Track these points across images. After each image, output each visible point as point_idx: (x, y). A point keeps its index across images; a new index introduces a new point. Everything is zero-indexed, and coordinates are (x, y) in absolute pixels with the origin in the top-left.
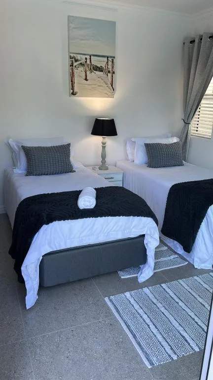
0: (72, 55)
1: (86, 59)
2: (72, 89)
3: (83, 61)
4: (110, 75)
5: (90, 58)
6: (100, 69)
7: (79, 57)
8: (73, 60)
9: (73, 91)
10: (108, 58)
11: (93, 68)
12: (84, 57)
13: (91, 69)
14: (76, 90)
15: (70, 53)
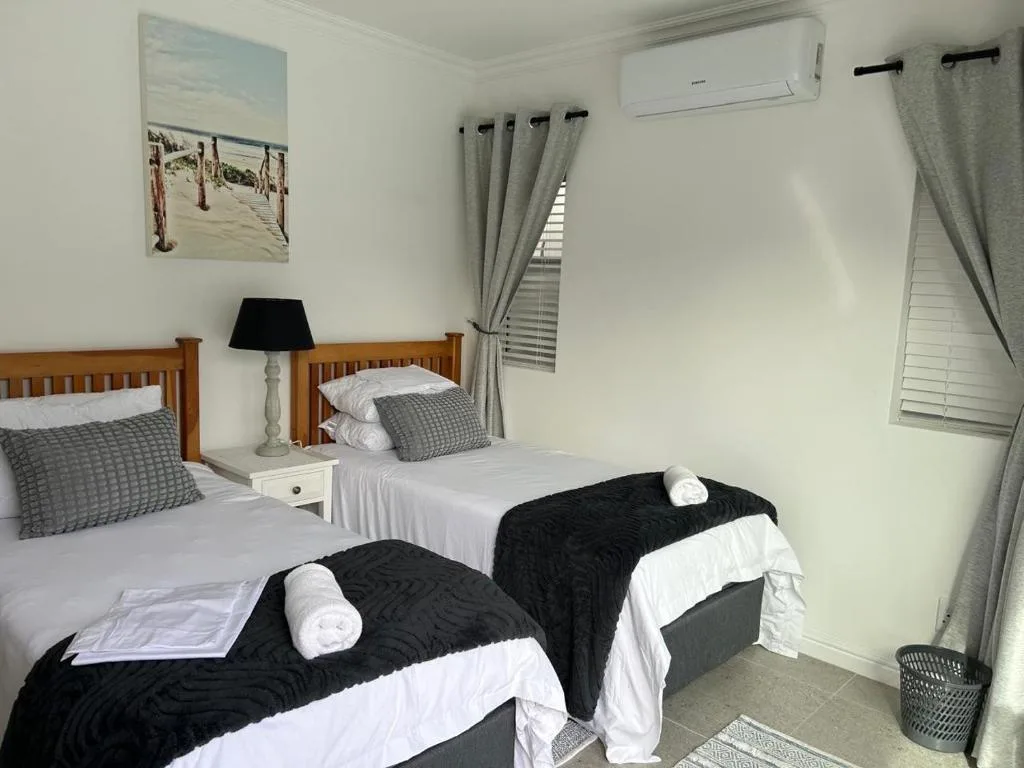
0: (156, 131)
1: (201, 145)
2: (157, 233)
3: (193, 151)
4: (274, 197)
5: (215, 146)
6: (245, 179)
7: (177, 138)
8: (160, 145)
9: (162, 240)
10: (267, 148)
11: (225, 173)
12: (194, 140)
13: (216, 176)
14: (169, 236)
15: (149, 123)
